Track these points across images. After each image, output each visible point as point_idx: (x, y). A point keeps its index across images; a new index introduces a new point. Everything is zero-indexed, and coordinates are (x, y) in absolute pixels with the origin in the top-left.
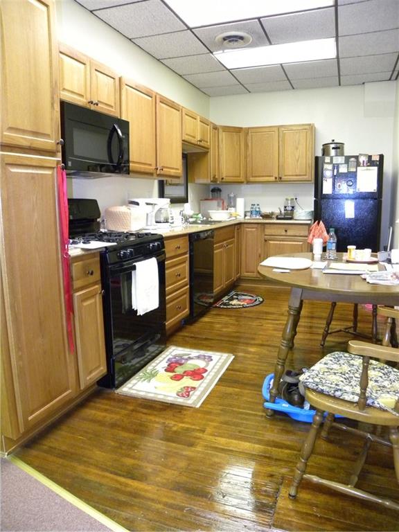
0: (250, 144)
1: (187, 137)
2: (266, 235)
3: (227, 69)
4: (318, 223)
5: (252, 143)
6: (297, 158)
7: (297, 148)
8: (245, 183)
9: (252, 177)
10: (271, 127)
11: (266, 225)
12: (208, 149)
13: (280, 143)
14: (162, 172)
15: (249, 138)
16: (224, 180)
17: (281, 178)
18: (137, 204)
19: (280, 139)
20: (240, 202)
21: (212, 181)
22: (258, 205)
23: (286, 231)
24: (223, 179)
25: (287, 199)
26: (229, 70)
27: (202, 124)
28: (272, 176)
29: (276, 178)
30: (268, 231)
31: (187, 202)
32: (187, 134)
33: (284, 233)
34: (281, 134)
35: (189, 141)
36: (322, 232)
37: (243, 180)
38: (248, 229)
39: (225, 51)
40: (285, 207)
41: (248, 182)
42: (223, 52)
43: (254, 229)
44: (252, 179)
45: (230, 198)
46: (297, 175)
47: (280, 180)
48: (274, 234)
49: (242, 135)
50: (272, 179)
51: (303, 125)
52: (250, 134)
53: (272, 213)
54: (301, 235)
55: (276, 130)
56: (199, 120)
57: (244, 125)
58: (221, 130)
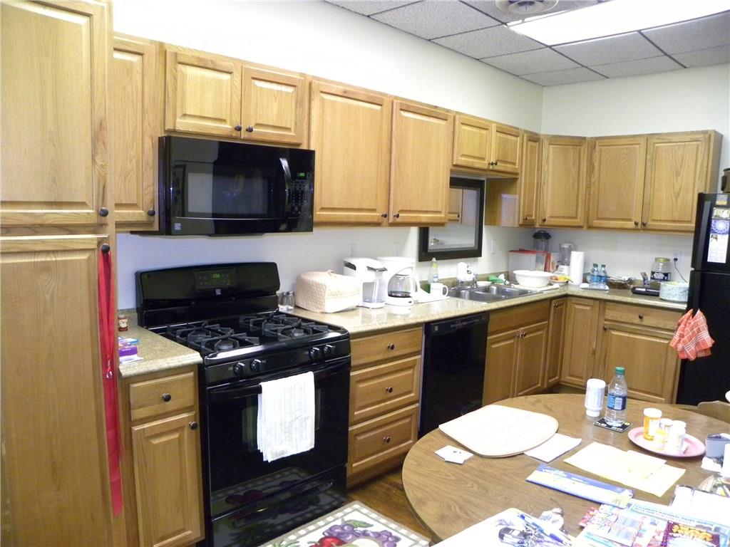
0: (596, 165)
1: (464, 159)
2: (606, 320)
3: (547, 46)
4: (694, 314)
5: (600, 164)
6: (677, 190)
7: (678, 174)
8: (585, 228)
9: (598, 219)
10: (634, 136)
11: (608, 303)
12: (517, 174)
13: (649, 164)
14: (398, 220)
15: (596, 154)
16: (546, 223)
17: (644, 224)
18: (353, 267)
19: (648, 157)
20: (577, 258)
21: (521, 225)
22: (604, 266)
23: (641, 317)
24: (544, 220)
25: (656, 259)
26: (550, 47)
27: (502, 135)
28: (630, 220)
29: (636, 224)
30: (611, 314)
31: (480, 256)
32: (463, 155)
33: (637, 321)
34: (651, 150)
35: (470, 165)
36: (699, 331)
37: (581, 224)
38: (577, 307)
39: (526, 20)
40: (653, 273)
41: (590, 227)
42: (523, 22)
43: (588, 308)
44: (596, 223)
45: (561, 249)
46: (675, 221)
47: (643, 227)
48: (619, 319)
49: (584, 150)
50: (631, 225)
51: (693, 133)
52: (597, 148)
53: (631, 281)
54: (667, 327)
55: (642, 141)
56: (494, 130)
57: (589, 133)
58: (546, 142)
